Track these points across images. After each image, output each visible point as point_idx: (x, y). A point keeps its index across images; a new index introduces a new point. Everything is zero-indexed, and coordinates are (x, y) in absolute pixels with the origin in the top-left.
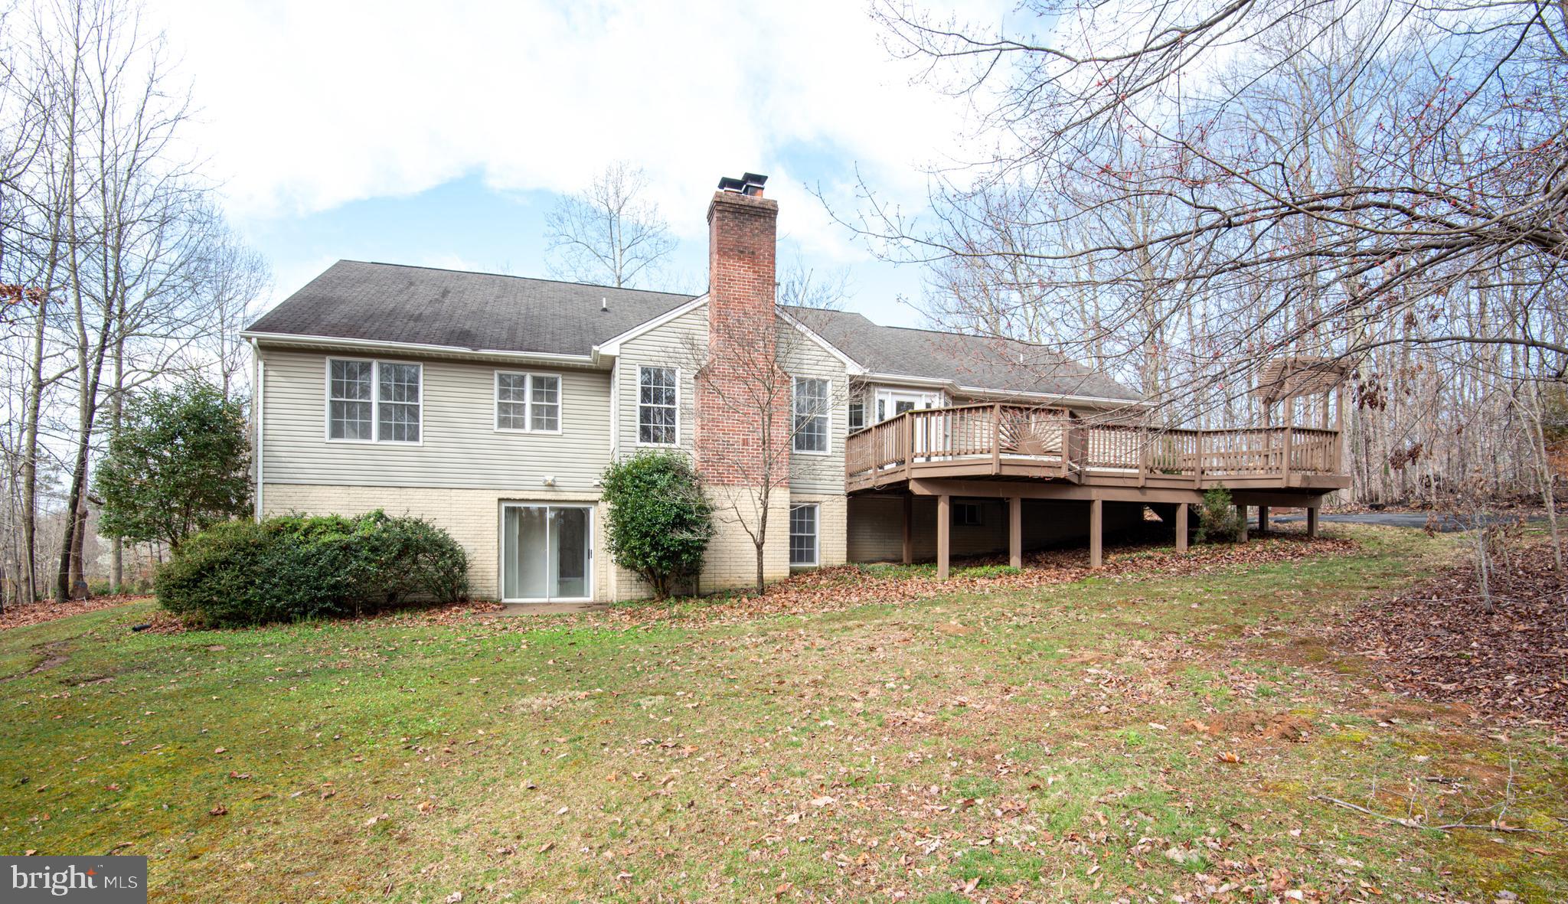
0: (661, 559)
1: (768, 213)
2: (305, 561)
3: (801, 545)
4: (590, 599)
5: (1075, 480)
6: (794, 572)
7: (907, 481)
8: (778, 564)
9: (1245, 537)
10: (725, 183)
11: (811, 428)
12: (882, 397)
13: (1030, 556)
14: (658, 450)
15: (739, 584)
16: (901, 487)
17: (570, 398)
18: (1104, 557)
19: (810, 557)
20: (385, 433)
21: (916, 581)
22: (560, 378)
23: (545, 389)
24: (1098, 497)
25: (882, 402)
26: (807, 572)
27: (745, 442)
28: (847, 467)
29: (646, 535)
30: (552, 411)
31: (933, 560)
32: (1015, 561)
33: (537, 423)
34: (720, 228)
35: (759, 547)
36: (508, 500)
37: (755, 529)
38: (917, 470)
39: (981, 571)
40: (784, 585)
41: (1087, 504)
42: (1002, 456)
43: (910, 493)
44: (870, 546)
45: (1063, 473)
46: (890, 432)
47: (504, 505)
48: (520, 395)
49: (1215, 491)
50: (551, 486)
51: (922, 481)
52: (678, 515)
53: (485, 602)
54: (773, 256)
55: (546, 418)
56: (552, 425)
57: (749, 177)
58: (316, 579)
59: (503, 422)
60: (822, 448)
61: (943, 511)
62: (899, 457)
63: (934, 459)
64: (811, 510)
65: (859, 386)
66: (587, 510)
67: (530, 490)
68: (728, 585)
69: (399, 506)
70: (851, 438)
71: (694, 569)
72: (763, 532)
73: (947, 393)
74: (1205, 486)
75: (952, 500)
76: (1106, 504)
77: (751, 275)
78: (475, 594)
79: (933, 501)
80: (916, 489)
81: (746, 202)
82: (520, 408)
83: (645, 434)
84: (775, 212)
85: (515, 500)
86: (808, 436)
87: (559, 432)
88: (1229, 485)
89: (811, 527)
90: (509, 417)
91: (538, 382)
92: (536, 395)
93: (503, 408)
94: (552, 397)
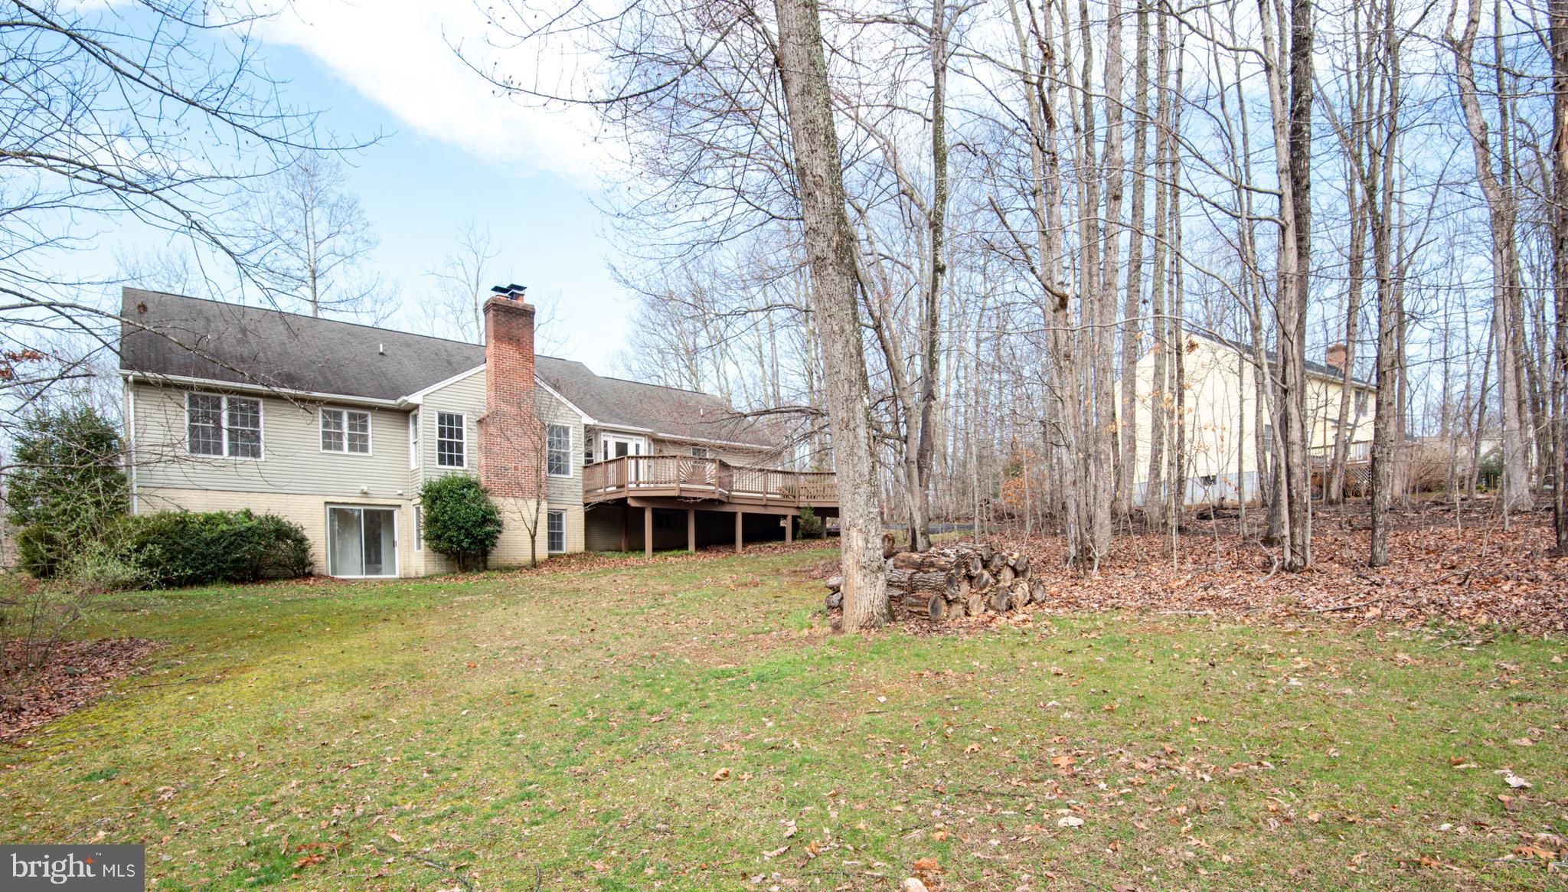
0: (470, 544)
1: (528, 314)
2: (214, 541)
3: (555, 540)
4: (397, 576)
5: (725, 500)
6: (550, 556)
7: (626, 498)
8: (543, 552)
9: (825, 535)
10: (496, 289)
11: (558, 459)
12: (606, 439)
13: (701, 546)
14: (458, 471)
15: (515, 563)
16: (622, 502)
17: (377, 430)
18: (744, 546)
19: (560, 547)
20: (233, 452)
21: (633, 559)
22: (369, 414)
23: (359, 422)
24: (740, 511)
25: (606, 443)
26: (560, 556)
27: (516, 468)
28: (584, 486)
29: (462, 528)
30: (365, 438)
31: (643, 549)
32: (692, 547)
33: (352, 448)
34: (495, 321)
35: (533, 537)
36: (333, 503)
37: (531, 526)
38: (631, 490)
39: (671, 553)
40: (545, 563)
41: (734, 514)
42: (682, 486)
43: (628, 505)
44: (599, 541)
45: (716, 496)
46: (612, 467)
47: (328, 507)
48: (339, 426)
49: (805, 508)
50: (365, 494)
51: (635, 498)
52: (483, 516)
53: (320, 576)
54: (532, 343)
55: (359, 444)
56: (364, 449)
57: (513, 286)
58: (223, 555)
59: (327, 446)
60: (566, 472)
61: (648, 517)
62: (621, 483)
63: (642, 485)
64: (560, 516)
65: (591, 433)
66: (392, 512)
67: (349, 496)
68: (506, 564)
69: (262, 506)
70: (585, 467)
71: (485, 553)
72: (535, 528)
73: (649, 437)
74: (801, 505)
75: (654, 510)
76: (744, 514)
77: (517, 355)
78: (316, 571)
79: (642, 510)
80: (632, 503)
81: (513, 305)
82: (340, 436)
83: (442, 461)
84: (533, 313)
85: (337, 503)
86: (557, 465)
87: (370, 453)
88: (814, 505)
89: (560, 526)
90: (331, 441)
91: (352, 417)
92: (352, 427)
93: (326, 435)
94: (364, 428)
